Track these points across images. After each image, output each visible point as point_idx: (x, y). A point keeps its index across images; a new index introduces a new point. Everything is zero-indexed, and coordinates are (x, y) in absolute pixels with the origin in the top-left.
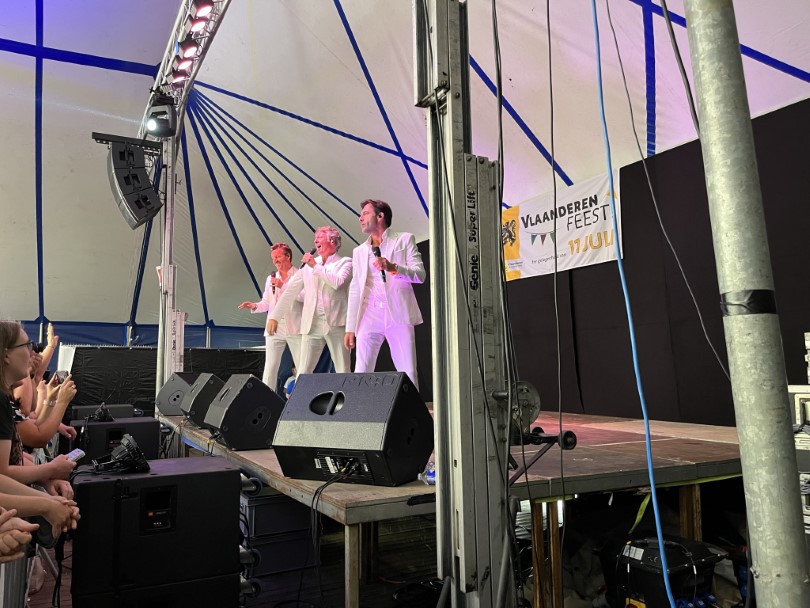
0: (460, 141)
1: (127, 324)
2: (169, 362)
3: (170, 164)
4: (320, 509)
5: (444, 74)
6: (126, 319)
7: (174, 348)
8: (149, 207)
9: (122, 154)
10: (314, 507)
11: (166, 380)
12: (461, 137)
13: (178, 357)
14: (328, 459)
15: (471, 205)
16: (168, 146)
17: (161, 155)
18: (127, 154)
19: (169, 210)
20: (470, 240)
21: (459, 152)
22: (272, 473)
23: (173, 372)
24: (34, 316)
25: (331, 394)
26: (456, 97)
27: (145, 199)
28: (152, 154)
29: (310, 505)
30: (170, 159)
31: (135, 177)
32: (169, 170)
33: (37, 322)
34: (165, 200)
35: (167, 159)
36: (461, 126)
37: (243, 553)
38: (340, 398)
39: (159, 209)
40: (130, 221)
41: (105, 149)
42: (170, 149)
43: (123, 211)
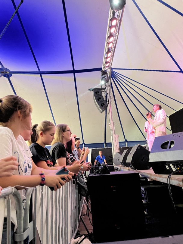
1: (104, 143)
2: (115, 150)
3: (109, 93)
4: (171, 183)
7: (116, 146)
8: (104, 106)
10: (169, 183)
11: (115, 154)
13: (118, 148)
14: (171, 165)
16: (108, 88)
17: (106, 91)
18: (97, 92)
19: (110, 106)
22: (150, 174)
23: (117, 152)
24: (82, 143)
25: (168, 142)
27: (103, 104)
28: (104, 91)
29: (167, 183)
31: (100, 98)
32: (109, 95)
34: (109, 103)
35: (108, 92)
37: (144, 203)
38: (172, 143)
39: (107, 106)
40: (100, 111)
42: (108, 89)
43: (98, 109)
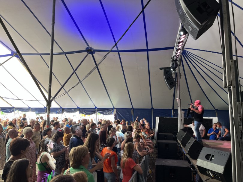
0: (235, 99)
5: (230, 82)
6: (171, 108)
7: (182, 121)
8: (173, 85)
9: (166, 72)
12: (236, 98)
14: (210, 172)
15: (240, 116)
20: (240, 126)
21: (235, 102)
24: (151, 108)
25: (211, 155)
26: (234, 87)
27: (172, 83)
30: (178, 71)
31: (170, 78)
32: (178, 74)
33: (151, 109)
36: (236, 95)
38: (213, 156)
40: (169, 88)
41: (162, 71)
